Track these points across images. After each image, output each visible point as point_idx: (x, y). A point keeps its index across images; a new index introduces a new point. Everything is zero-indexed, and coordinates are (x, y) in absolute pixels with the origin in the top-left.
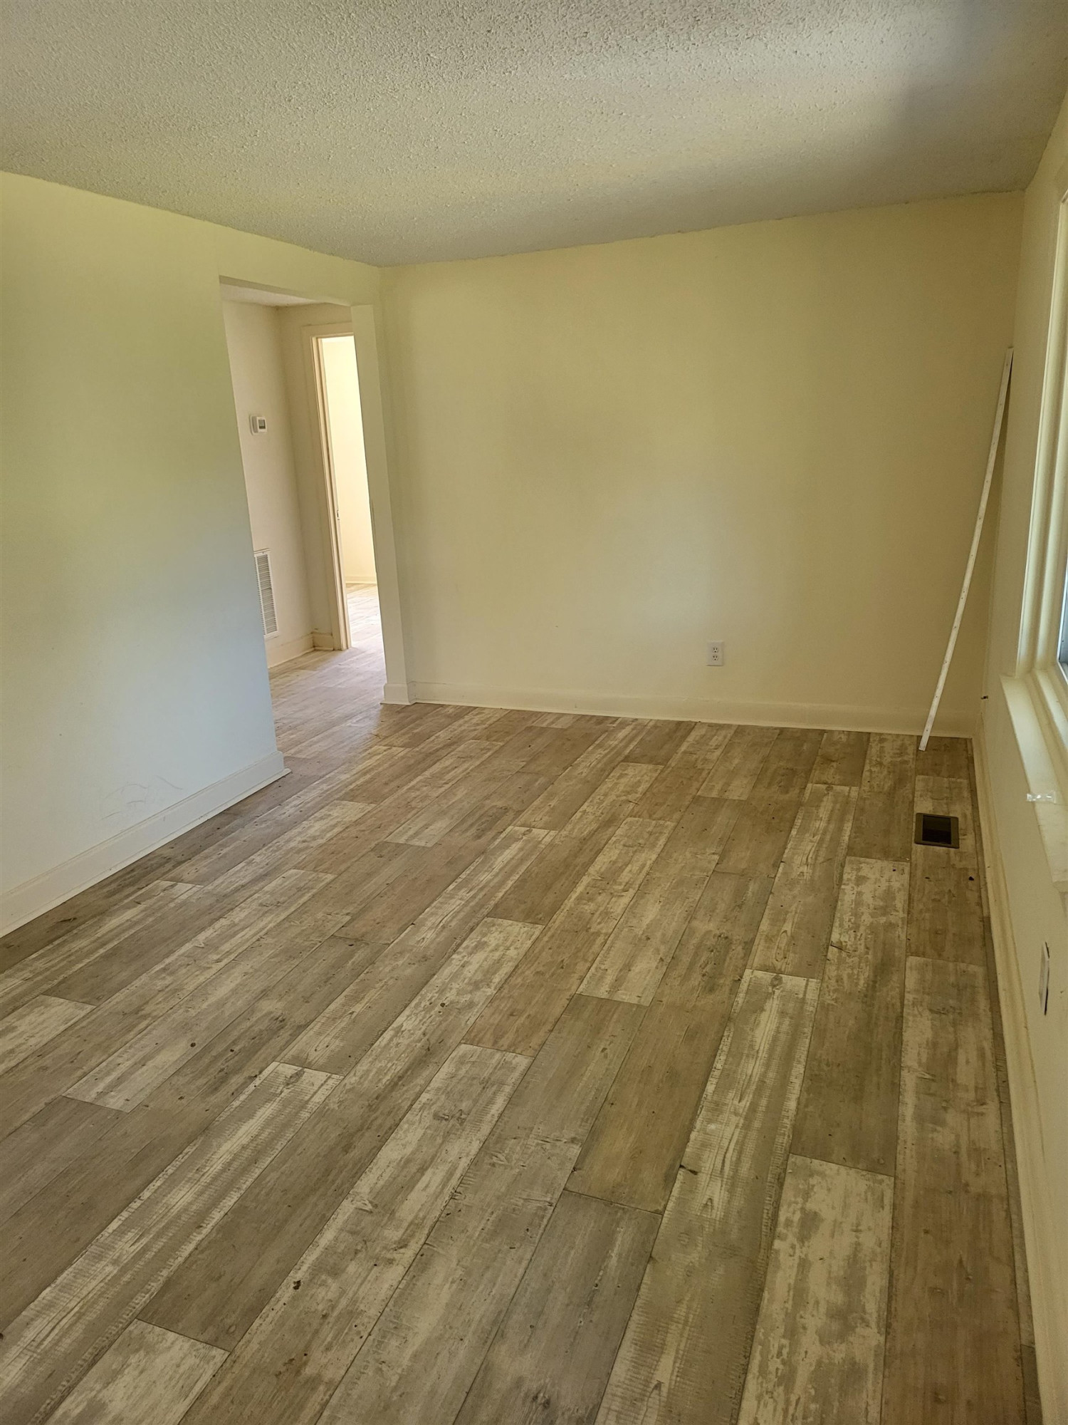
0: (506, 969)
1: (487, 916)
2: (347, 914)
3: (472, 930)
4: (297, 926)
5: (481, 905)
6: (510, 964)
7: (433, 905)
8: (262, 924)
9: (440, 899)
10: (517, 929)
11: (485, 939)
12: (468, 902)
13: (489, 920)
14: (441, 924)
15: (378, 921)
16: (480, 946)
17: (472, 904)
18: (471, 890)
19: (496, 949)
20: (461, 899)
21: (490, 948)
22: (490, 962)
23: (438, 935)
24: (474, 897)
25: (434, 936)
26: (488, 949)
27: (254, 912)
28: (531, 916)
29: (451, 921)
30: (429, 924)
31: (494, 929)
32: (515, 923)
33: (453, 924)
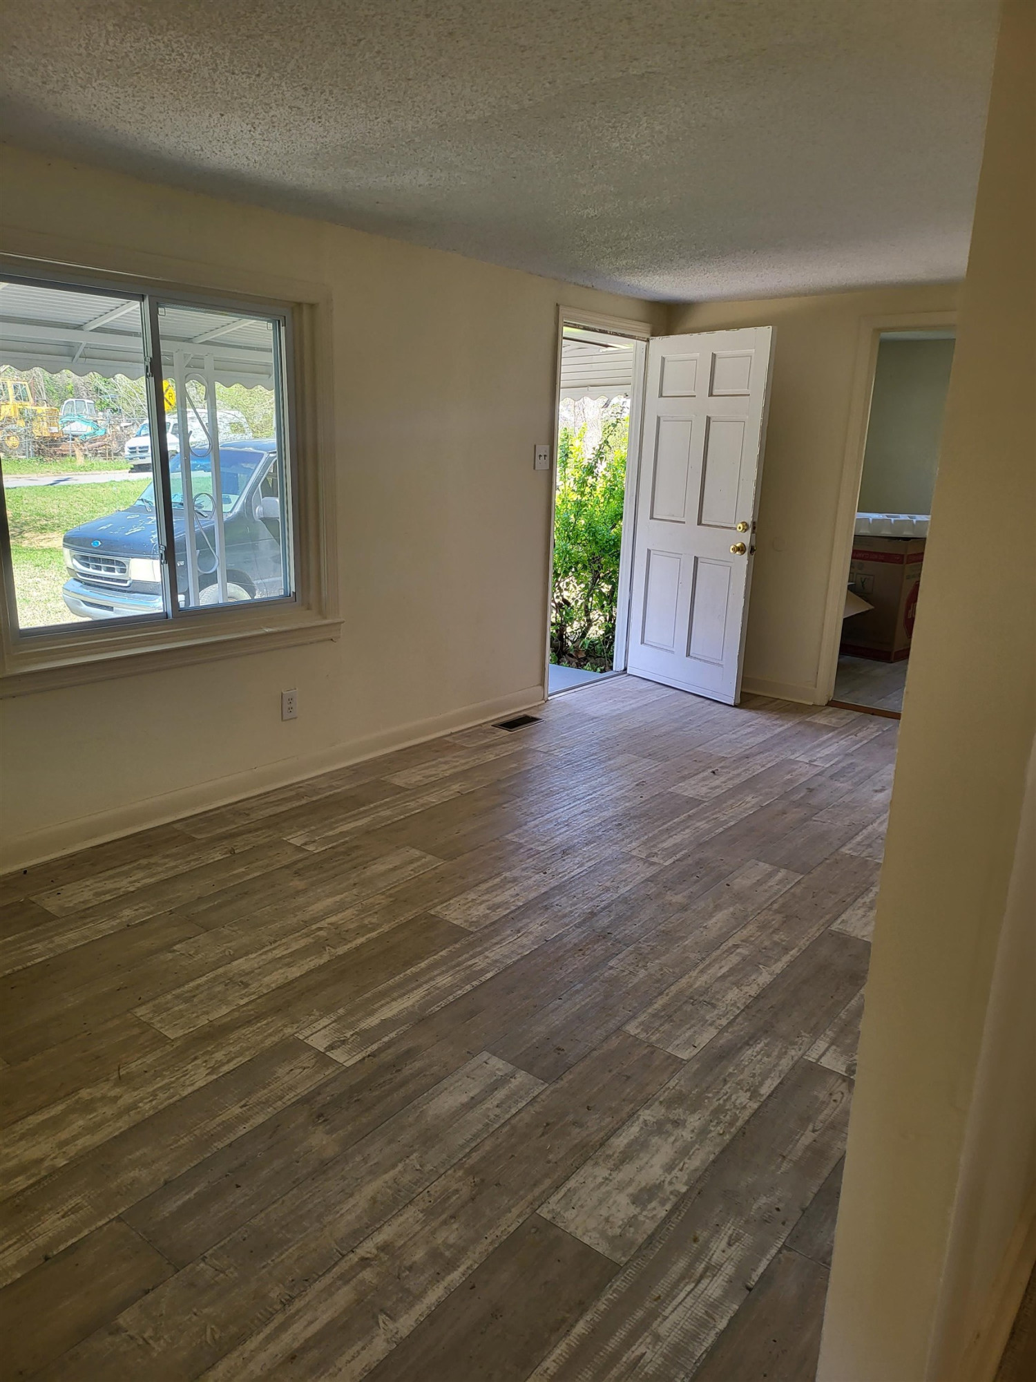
0: (484, 887)
1: (472, 933)
2: (611, 968)
3: (493, 923)
4: (665, 965)
5: (471, 945)
6: (480, 888)
7: (519, 956)
8: (705, 978)
9: (509, 962)
10: (452, 916)
11: (488, 912)
12: (481, 953)
13: (472, 929)
14: (519, 935)
15: (581, 953)
16: (494, 908)
17: (479, 949)
18: (471, 966)
19: (483, 902)
20: (487, 957)
21: (487, 903)
22: (495, 893)
23: (527, 925)
24: (473, 957)
25: (531, 925)
26: (490, 903)
27: (719, 996)
28: (432, 923)
29: (509, 936)
30: (531, 937)
31: (474, 919)
32: (451, 920)
33: (509, 932)
